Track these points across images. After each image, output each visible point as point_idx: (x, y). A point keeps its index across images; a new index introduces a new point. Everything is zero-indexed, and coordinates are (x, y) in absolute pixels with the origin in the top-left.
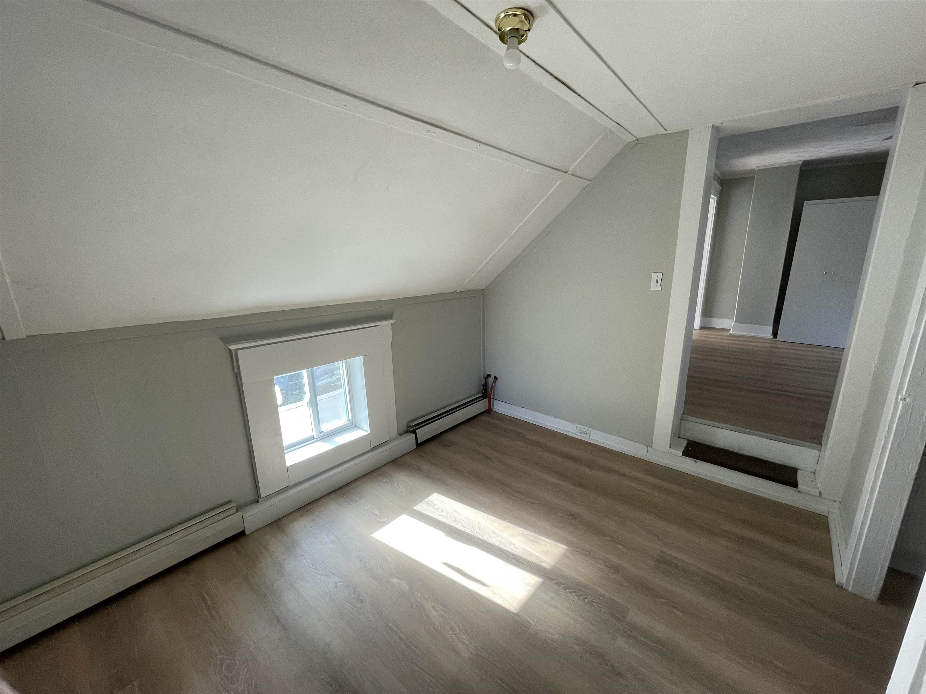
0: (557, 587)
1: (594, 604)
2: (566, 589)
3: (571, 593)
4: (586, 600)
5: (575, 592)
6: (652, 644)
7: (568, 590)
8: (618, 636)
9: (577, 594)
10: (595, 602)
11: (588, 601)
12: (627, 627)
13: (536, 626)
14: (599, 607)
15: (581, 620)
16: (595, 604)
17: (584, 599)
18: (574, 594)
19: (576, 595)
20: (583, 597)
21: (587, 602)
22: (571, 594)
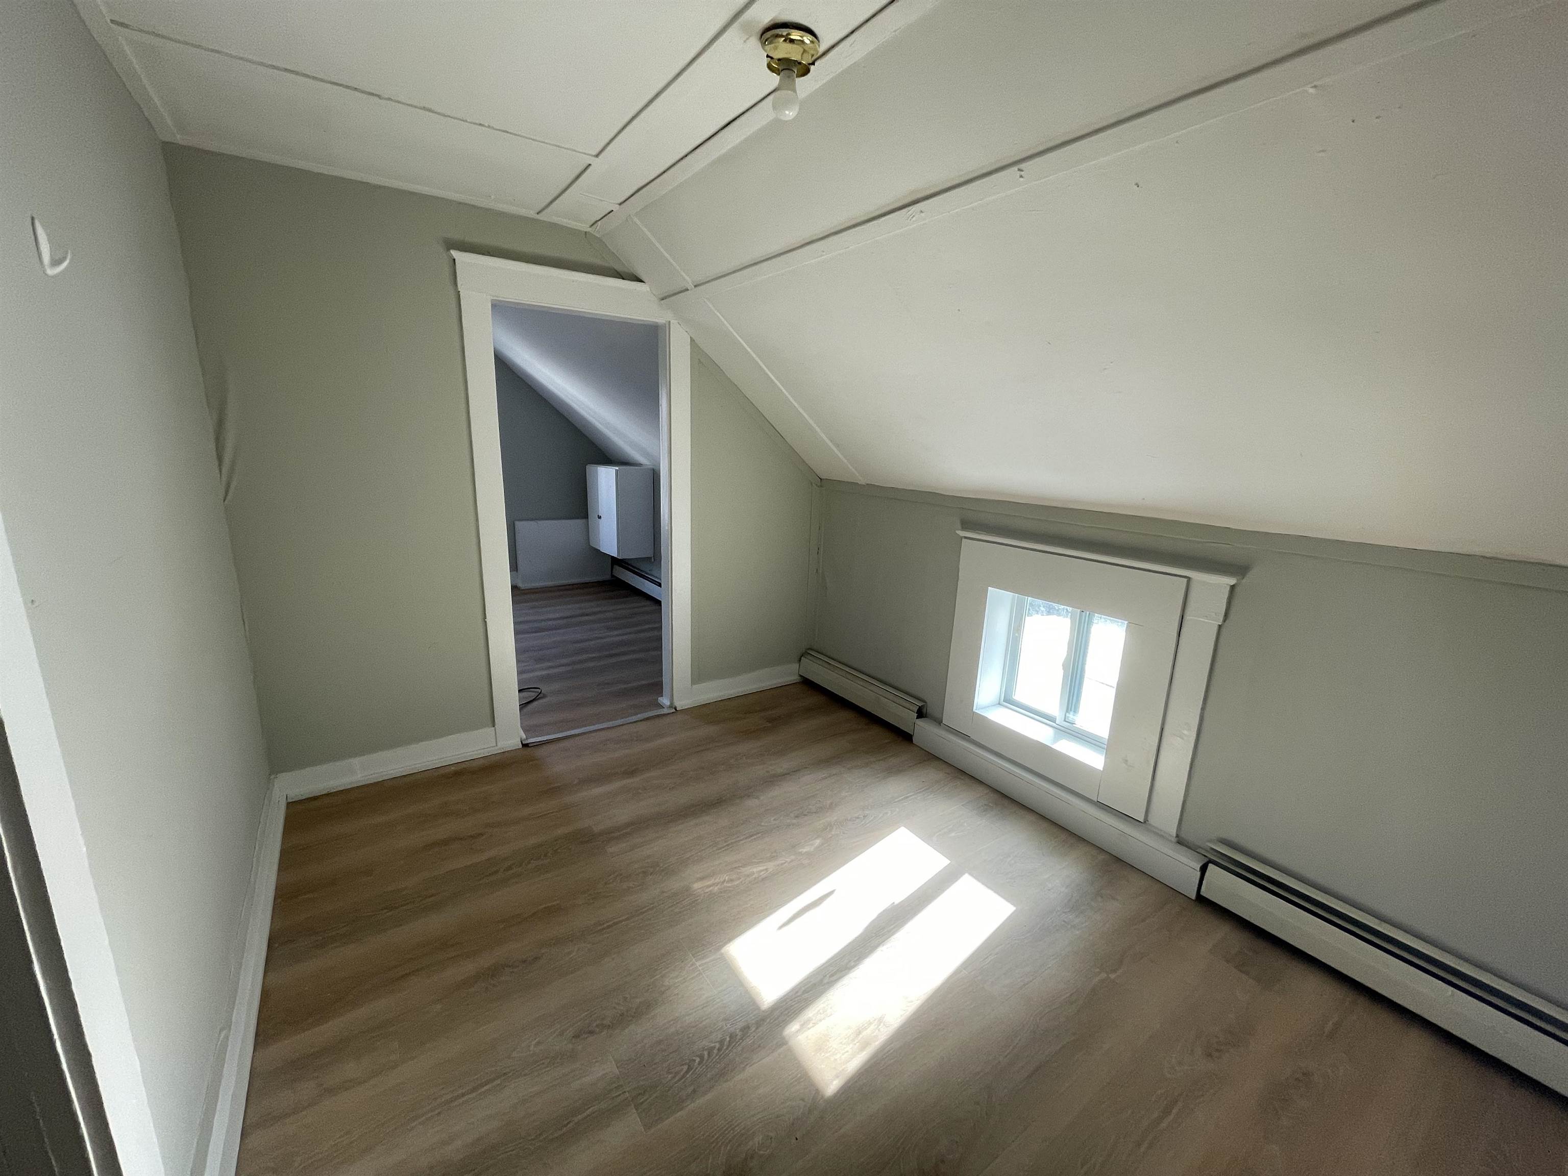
0: (741, 1025)
1: (685, 1068)
2: (731, 1037)
3: (721, 1042)
4: (698, 1060)
5: (719, 1050)
6: (576, 1119)
7: (728, 1039)
8: (620, 1072)
9: (715, 1051)
10: (687, 1072)
11: (695, 1060)
12: (622, 1098)
13: (692, 965)
14: (677, 1073)
15: (672, 1030)
16: (685, 1070)
17: (701, 1057)
18: (717, 1045)
19: (714, 1047)
20: (706, 1056)
21: (694, 1058)
22: (718, 1039)
